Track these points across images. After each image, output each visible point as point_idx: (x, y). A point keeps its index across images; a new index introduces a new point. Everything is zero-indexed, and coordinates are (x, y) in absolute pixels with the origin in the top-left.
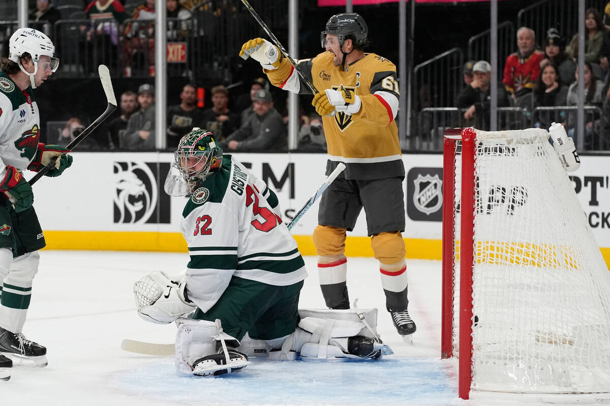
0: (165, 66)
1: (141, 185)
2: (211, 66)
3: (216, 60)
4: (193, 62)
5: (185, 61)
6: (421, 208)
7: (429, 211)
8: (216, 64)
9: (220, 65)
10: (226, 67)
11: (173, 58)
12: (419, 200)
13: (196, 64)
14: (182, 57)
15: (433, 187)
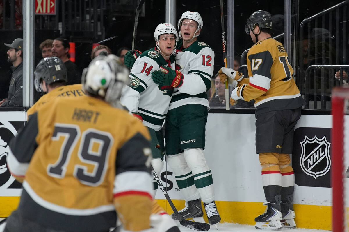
0: (32, 19)
1: (5, 147)
2: (83, 19)
3: (88, 13)
4: (64, 14)
5: (55, 13)
6: (308, 172)
7: (316, 175)
8: (88, 17)
9: (92, 18)
10: (99, 20)
11: (42, 10)
12: (306, 163)
13: (66, 16)
14: (52, 9)
15: (321, 149)
